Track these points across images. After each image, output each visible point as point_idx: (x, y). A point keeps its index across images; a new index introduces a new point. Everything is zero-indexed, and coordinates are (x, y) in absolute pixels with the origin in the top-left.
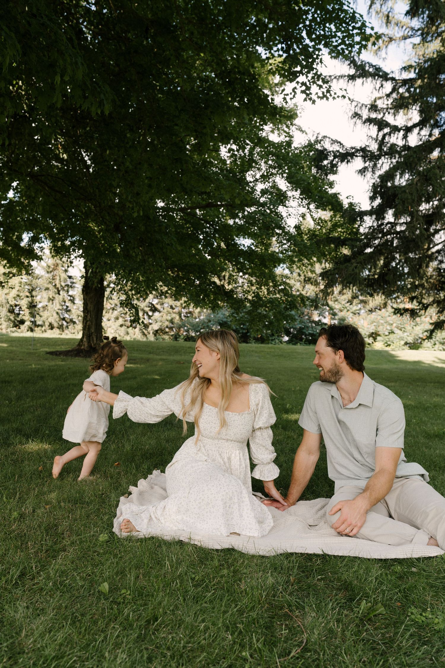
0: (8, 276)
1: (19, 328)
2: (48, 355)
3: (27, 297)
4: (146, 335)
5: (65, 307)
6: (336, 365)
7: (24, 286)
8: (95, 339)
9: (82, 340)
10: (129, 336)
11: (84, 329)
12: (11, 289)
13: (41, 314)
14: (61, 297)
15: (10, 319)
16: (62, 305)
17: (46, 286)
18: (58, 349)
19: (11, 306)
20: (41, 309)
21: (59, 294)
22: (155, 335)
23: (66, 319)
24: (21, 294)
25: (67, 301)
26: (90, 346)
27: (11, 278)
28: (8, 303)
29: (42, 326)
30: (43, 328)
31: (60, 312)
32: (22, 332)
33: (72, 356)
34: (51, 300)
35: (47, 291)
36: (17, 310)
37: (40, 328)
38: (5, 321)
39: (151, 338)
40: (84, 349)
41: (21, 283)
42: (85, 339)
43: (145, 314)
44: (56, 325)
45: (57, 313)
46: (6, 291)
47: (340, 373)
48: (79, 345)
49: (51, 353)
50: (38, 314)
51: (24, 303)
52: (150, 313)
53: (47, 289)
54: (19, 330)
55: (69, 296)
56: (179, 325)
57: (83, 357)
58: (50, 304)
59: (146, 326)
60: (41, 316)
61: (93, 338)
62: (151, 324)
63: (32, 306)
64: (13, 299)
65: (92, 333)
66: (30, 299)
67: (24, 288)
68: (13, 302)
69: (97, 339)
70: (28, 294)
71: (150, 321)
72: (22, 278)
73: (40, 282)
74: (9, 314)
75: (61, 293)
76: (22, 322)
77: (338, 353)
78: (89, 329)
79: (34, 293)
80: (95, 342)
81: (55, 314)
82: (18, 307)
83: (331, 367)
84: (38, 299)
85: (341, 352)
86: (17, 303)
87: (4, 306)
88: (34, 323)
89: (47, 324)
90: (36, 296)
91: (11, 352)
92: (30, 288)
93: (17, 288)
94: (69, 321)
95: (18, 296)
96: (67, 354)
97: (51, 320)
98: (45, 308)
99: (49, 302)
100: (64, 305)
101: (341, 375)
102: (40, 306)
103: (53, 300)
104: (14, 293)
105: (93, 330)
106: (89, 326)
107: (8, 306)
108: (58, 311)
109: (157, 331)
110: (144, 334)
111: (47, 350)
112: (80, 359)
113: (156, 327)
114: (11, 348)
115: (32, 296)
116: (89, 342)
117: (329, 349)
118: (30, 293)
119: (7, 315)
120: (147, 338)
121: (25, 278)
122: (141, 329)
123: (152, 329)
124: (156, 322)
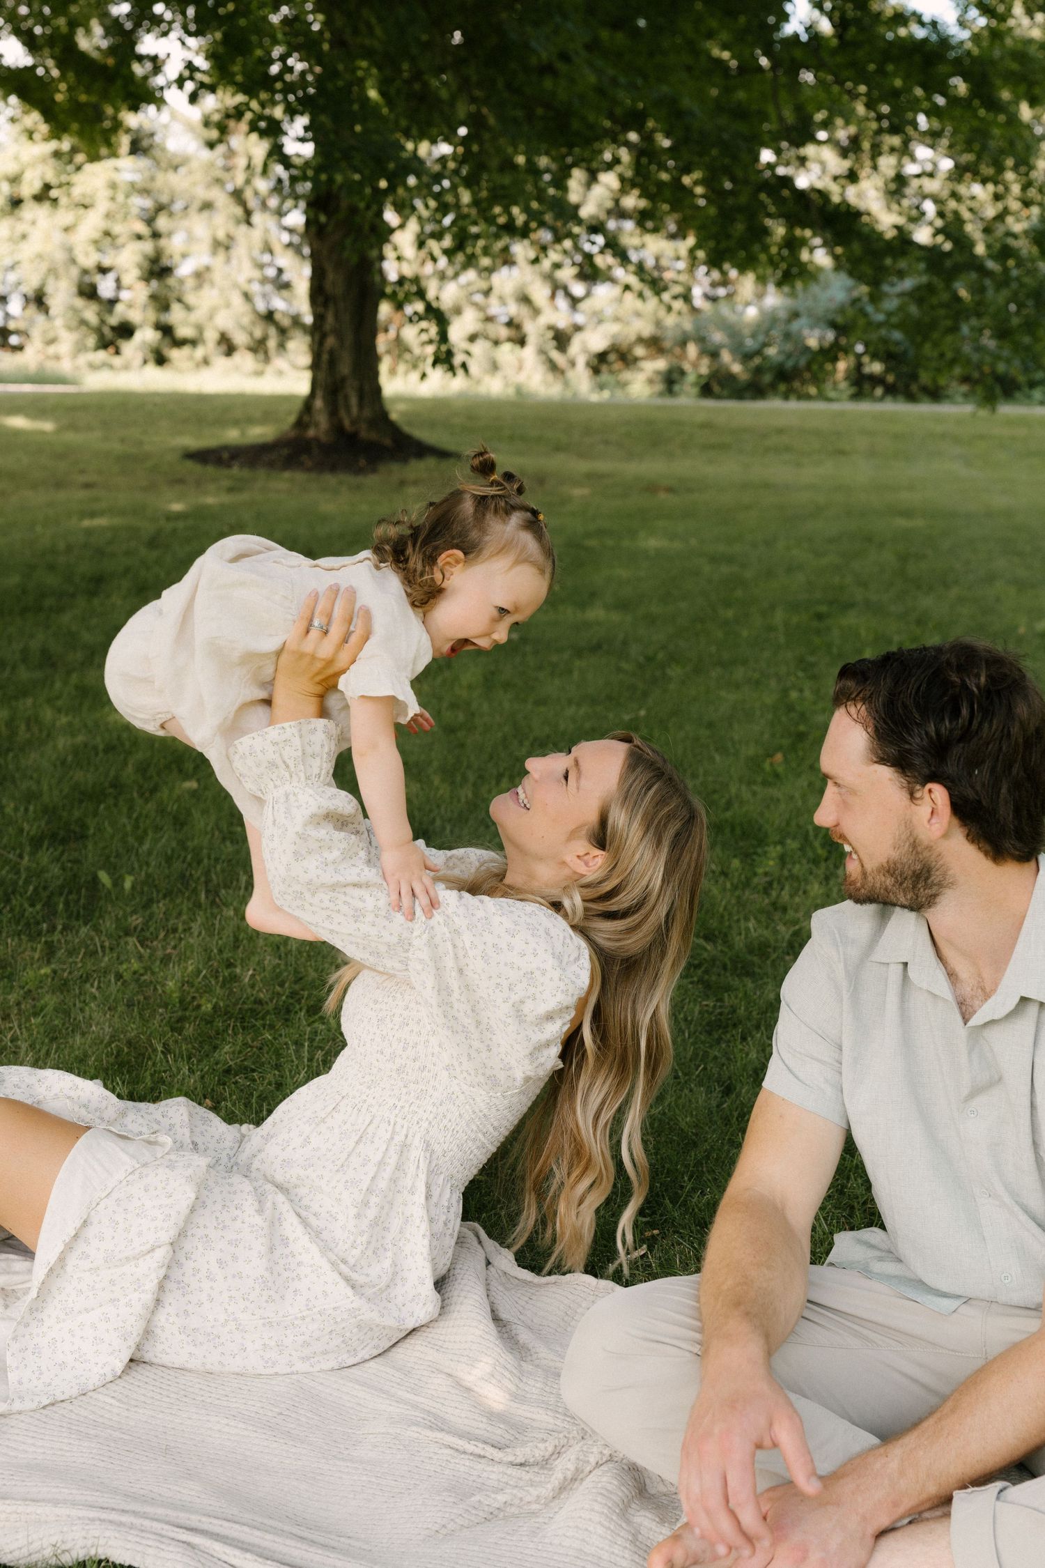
0: (71, 162)
1: (117, 352)
2: (190, 464)
3: (139, 237)
4: (562, 372)
5: (271, 272)
6: (914, 845)
7: (127, 196)
8: (354, 401)
9: (308, 403)
10: (499, 375)
11: (315, 367)
12: (82, 211)
13: (190, 298)
14: (256, 235)
15: (83, 322)
16: (261, 266)
17: (202, 193)
18: (232, 436)
19: (85, 272)
20: (190, 283)
21: (249, 223)
22: (596, 371)
23: (277, 317)
24: (117, 229)
25: (277, 248)
26: (338, 429)
27: (79, 168)
28: (73, 261)
29: (193, 343)
30: (200, 352)
31: (255, 288)
32: (127, 367)
33: (271, 465)
34: (223, 246)
35: (206, 214)
36: (106, 287)
37: (186, 350)
38: (69, 328)
39: (582, 382)
40: (316, 439)
41: (113, 186)
42: (319, 403)
43: (560, 294)
44: (240, 338)
45: (247, 296)
46: (64, 216)
47: (936, 876)
48: (300, 424)
49: (202, 456)
50: (179, 300)
51: (129, 259)
52: (578, 289)
53: (207, 206)
54: (117, 361)
55: (285, 229)
56: (684, 333)
57: (309, 470)
58: (218, 262)
59: (561, 339)
60: (188, 308)
61: (346, 398)
62: (578, 328)
63: (158, 270)
64: (91, 249)
65: (343, 380)
66: (148, 247)
67: (125, 205)
68: (89, 259)
69: (361, 398)
70: (141, 228)
71: (580, 319)
72: (116, 169)
73: (177, 181)
74: (79, 303)
75: (257, 218)
76: (126, 331)
77: (922, 792)
78: (332, 363)
79: (162, 223)
80: (355, 410)
81: (237, 300)
82: (111, 277)
83: (894, 855)
84: (175, 244)
85: (939, 794)
86: (107, 262)
87: (61, 271)
88: (166, 330)
89: (211, 336)
90: (170, 234)
91: (64, 454)
92: (148, 203)
93: (103, 206)
94: (286, 322)
95: (107, 234)
96: (253, 456)
97: (224, 321)
98: (201, 276)
99: (214, 252)
100: (270, 264)
101: (940, 885)
102: (184, 270)
103: (227, 248)
104: (91, 224)
105: (345, 368)
106: (331, 353)
107: (75, 272)
108: (246, 287)
109: (602, 357)
110: (553, 367)
111: (191, 442)
112: (300, 476)
113: (596, 340)
114: (70, 437)
115: (156, 235)
116: (333, 411)
117: (886, 773)
118: (150, 221)
119: (74, 310)
120: (566, 384)
121: (126, 168)
122: (542, 352)
123: (585, 350)
124: (600, 322)
